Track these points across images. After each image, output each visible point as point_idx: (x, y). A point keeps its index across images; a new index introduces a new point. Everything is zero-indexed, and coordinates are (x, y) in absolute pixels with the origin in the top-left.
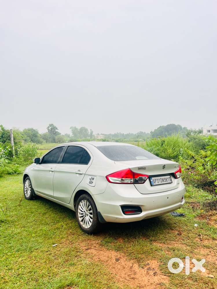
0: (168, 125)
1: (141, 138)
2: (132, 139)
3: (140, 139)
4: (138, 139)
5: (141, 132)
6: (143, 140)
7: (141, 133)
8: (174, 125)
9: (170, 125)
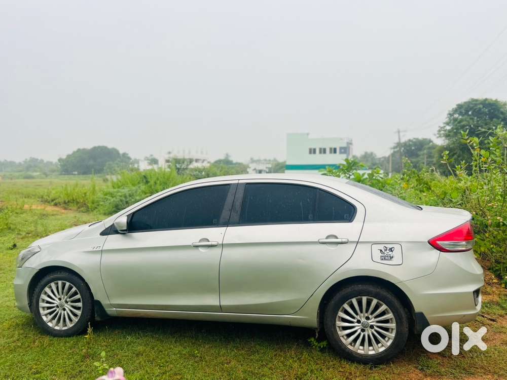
0: (95, 148)
1: (36, 171)
2: (17, 174)
3: (35, 174)
4: (30, 173)
5: (33, 158)
6: (44, 176)
7: (34, 160)
8: (106, 148)
9: (99, 147)
